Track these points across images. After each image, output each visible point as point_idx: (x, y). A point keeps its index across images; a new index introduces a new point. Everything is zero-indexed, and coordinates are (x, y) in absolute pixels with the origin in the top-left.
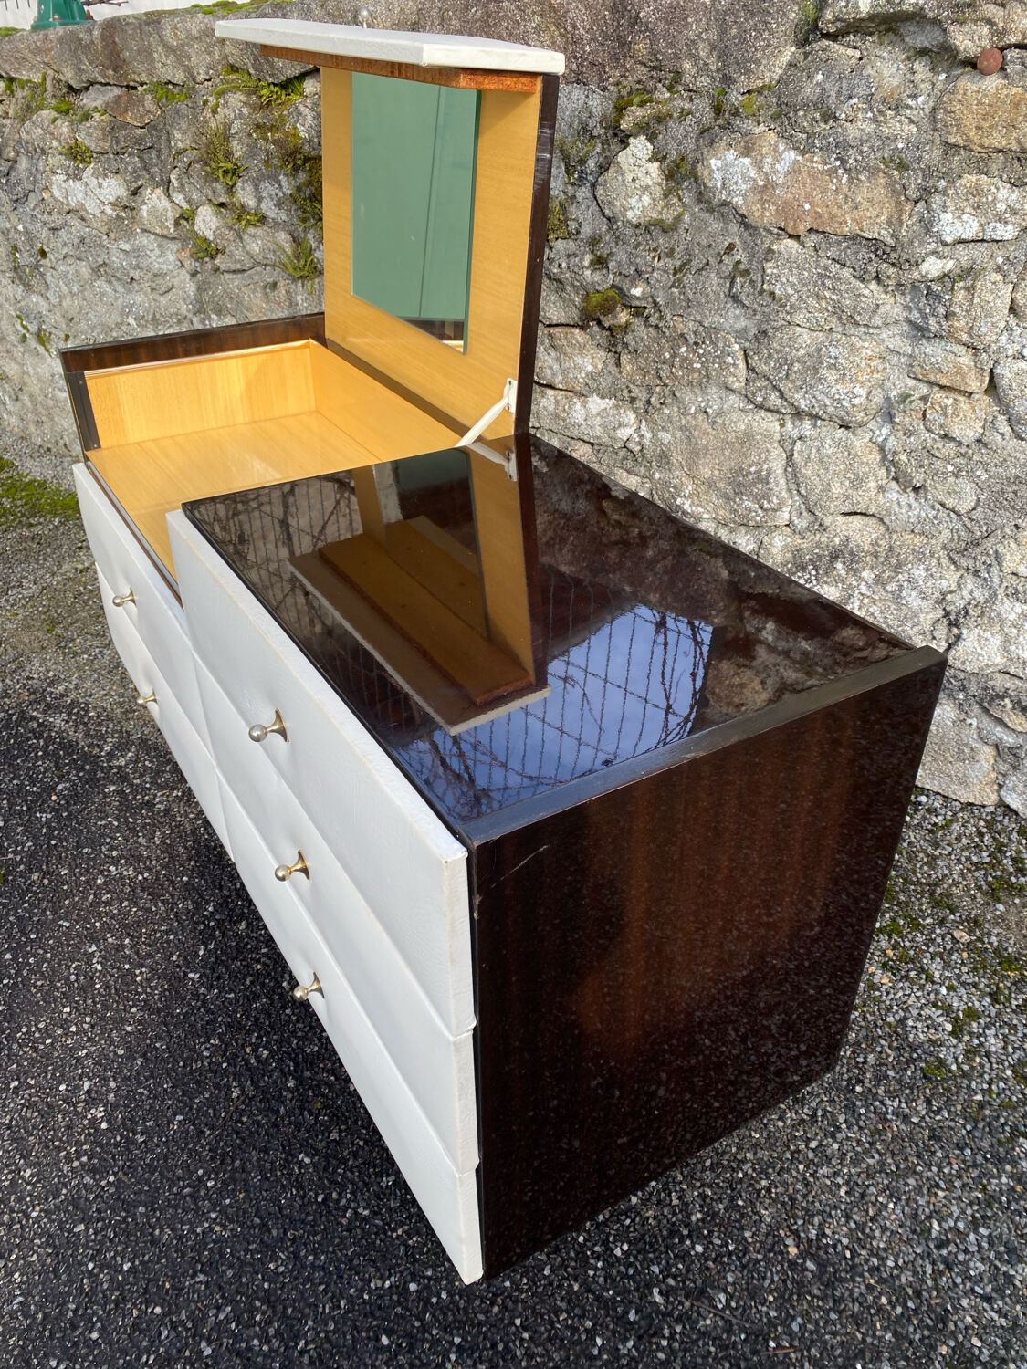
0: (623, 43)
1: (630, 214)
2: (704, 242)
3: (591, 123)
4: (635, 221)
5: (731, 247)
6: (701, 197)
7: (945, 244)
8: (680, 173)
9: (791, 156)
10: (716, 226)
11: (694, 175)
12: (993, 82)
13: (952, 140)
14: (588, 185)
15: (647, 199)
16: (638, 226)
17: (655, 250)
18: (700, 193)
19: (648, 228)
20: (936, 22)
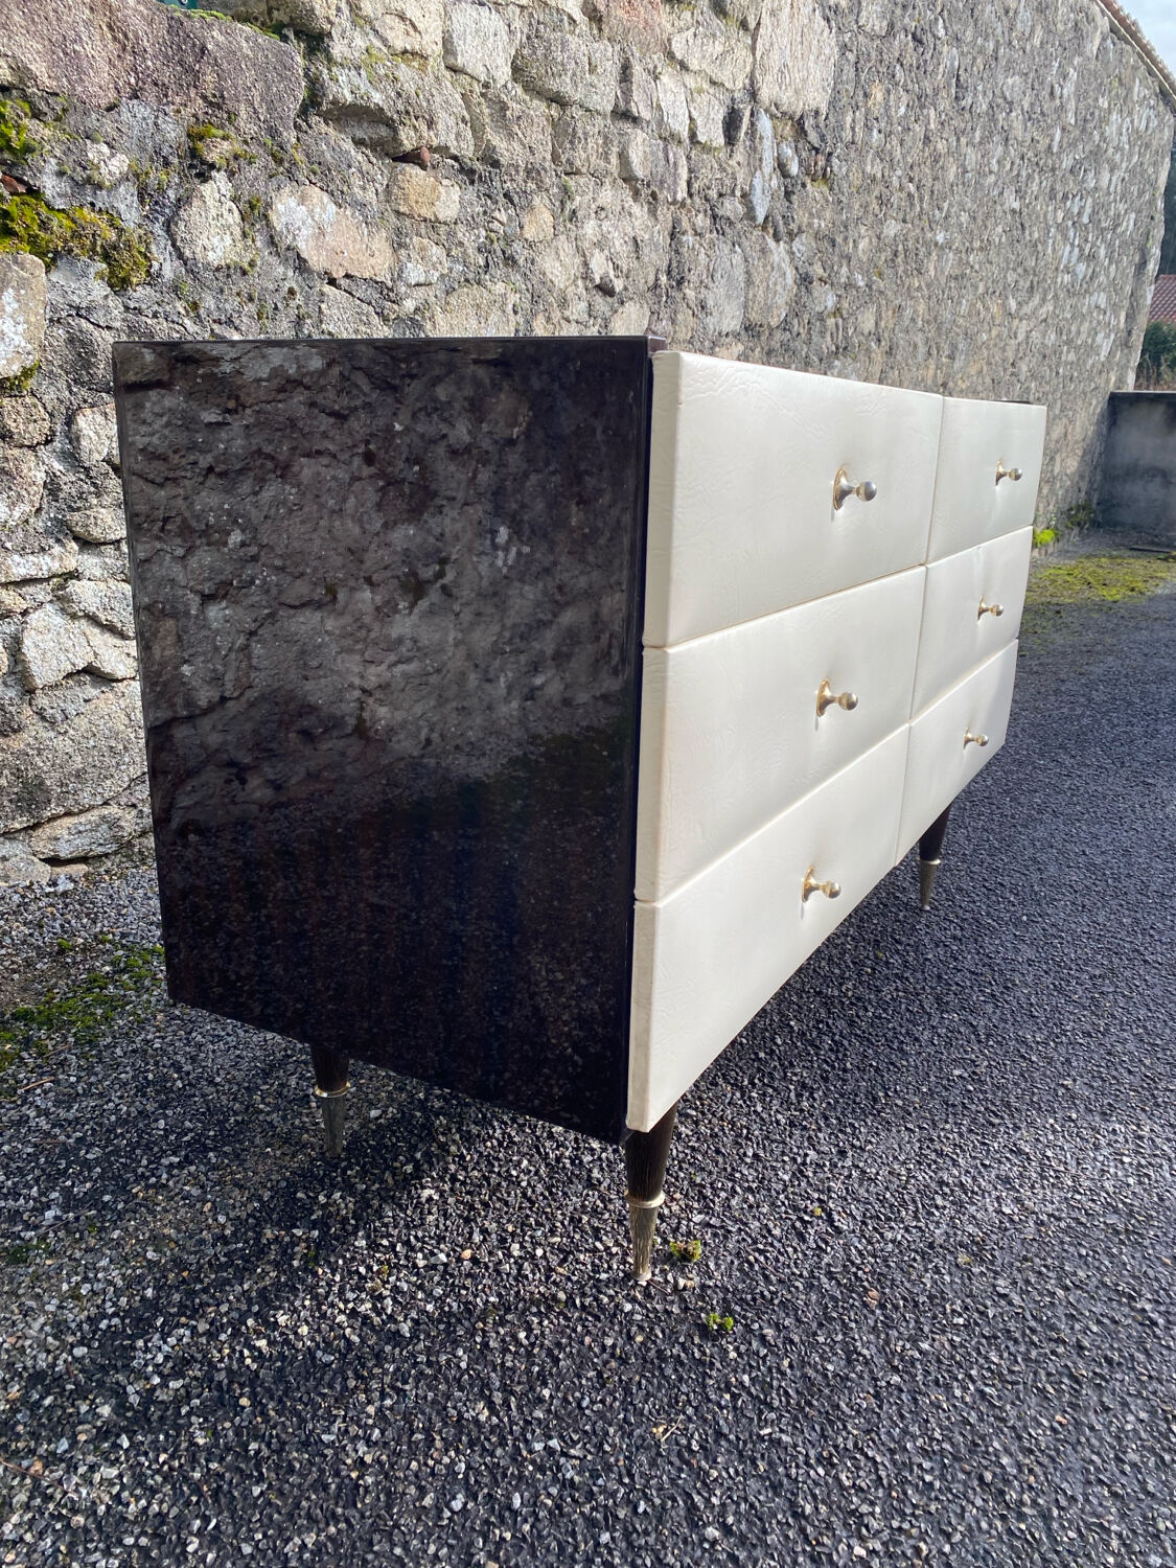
0: (189, 70)
1: (211, 256)
2: (271, 287)
3: (166, 151)
4: (216, 264)
5: (291, 292)
6: (272, 242)
7: (409, 286)
8: (254, 213)
9: (332, 208)
10: (281, 269)
11: (266, 217)
12: (416, 170)
13: (402, 210)
14: (162, 219)
15: (228, 240)
16: (218, 269)
17: (238, 294)
18: (272, 237)
19: (225, 271)
20: (390, 124)
